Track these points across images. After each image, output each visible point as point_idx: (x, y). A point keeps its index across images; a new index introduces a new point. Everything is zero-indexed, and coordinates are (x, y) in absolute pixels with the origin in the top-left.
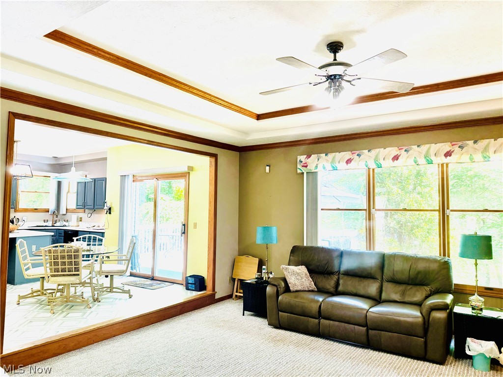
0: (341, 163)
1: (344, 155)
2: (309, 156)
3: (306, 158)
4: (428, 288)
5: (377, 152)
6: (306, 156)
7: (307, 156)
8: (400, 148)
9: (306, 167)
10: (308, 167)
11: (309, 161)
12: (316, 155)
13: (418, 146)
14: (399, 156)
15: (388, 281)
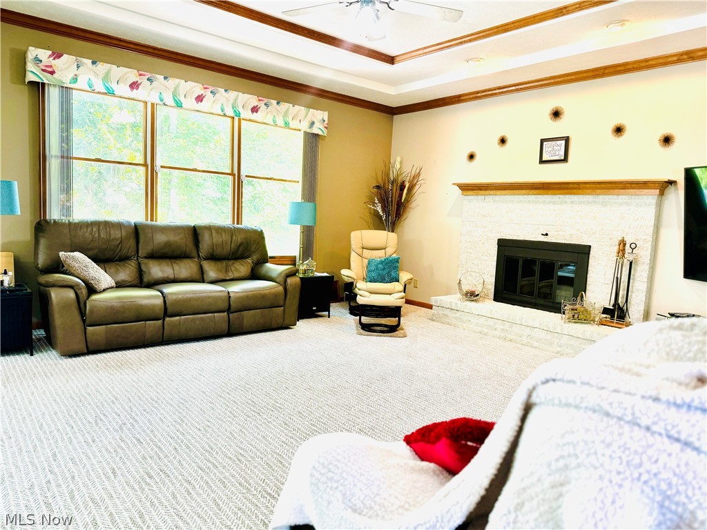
0: (121, 85)
1: (127, 73)
2: (58, 56)
3: (50, 56)
4: (249, 261)
5: (177, 83)
6: (50, 52)
7: (53, 53)
8: (205, 86)
9: (52, 73)
10: (55, 75)
11: (57, 64)
12: (74, 58)
13: (226, 91)
14: (204, 97)
15: (207, 259)
